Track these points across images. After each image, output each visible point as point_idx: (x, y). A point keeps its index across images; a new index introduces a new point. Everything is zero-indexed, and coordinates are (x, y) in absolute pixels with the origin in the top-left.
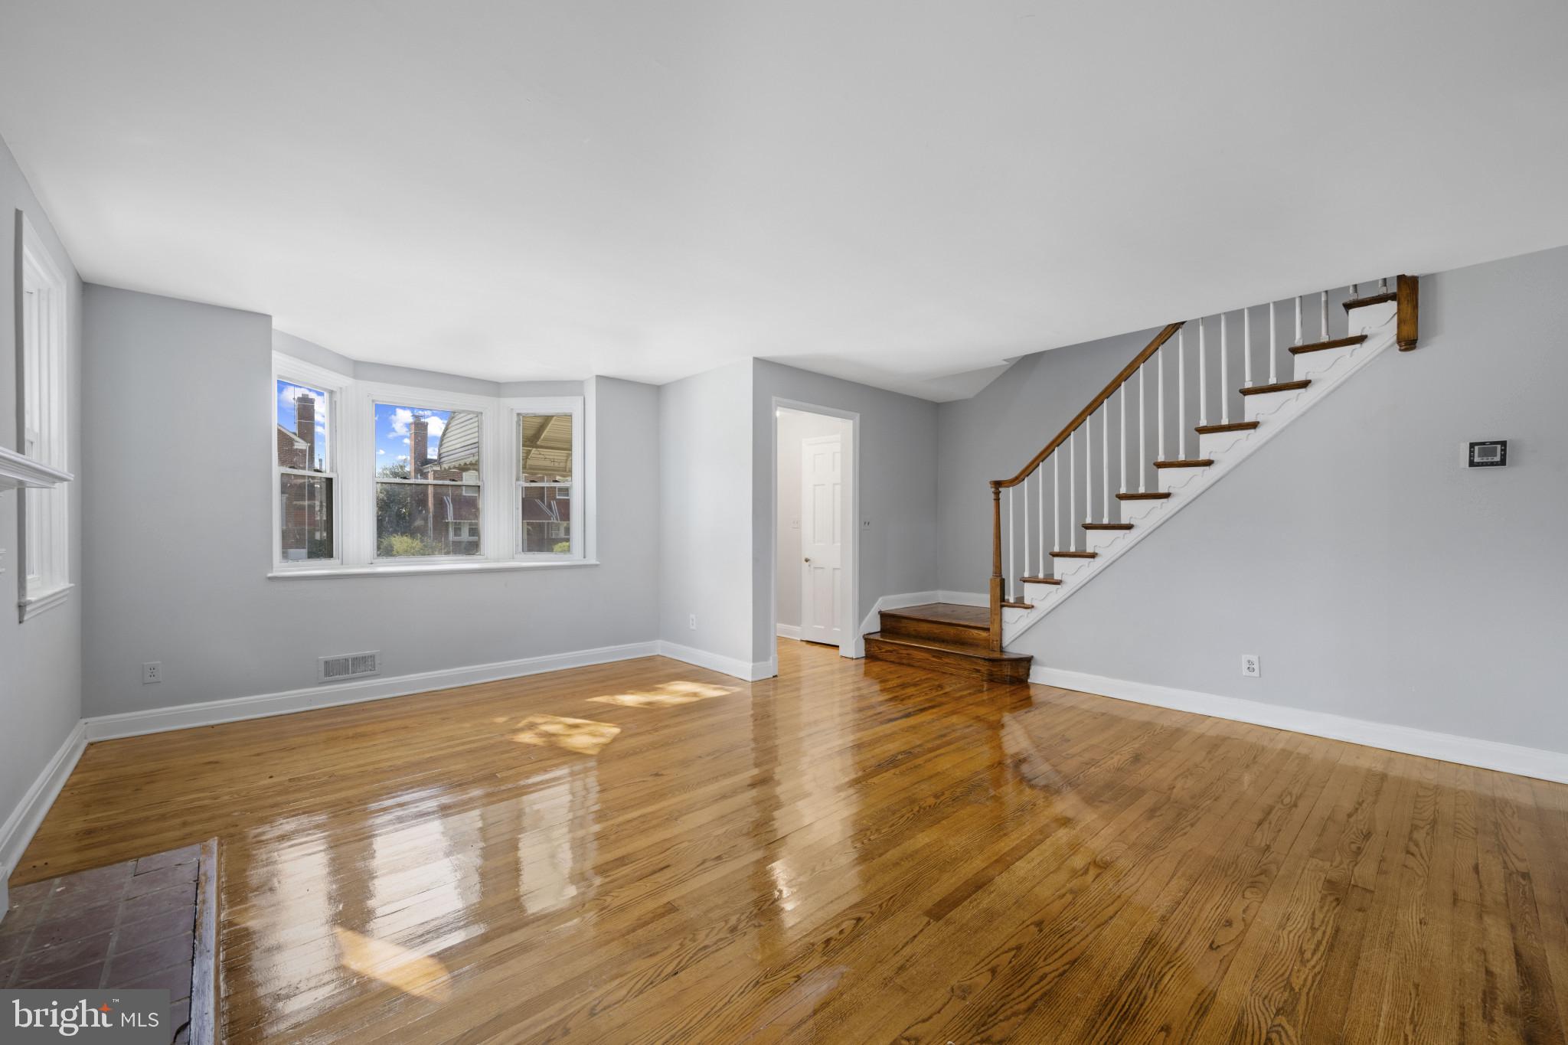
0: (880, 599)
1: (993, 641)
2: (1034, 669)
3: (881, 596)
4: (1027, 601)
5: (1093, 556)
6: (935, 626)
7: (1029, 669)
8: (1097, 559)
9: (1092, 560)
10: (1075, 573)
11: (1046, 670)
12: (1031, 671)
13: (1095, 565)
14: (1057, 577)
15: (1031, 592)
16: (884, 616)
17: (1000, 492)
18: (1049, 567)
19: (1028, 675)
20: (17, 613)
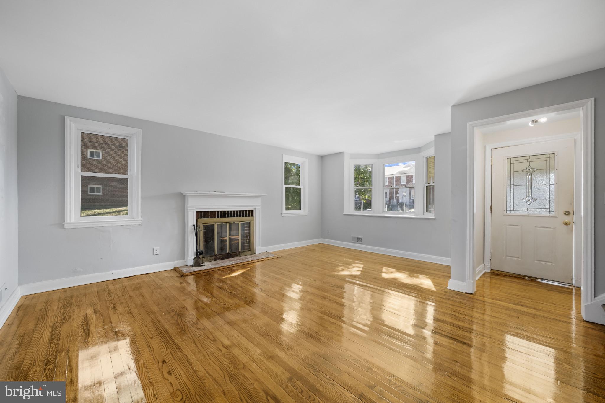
20: (281, 215)
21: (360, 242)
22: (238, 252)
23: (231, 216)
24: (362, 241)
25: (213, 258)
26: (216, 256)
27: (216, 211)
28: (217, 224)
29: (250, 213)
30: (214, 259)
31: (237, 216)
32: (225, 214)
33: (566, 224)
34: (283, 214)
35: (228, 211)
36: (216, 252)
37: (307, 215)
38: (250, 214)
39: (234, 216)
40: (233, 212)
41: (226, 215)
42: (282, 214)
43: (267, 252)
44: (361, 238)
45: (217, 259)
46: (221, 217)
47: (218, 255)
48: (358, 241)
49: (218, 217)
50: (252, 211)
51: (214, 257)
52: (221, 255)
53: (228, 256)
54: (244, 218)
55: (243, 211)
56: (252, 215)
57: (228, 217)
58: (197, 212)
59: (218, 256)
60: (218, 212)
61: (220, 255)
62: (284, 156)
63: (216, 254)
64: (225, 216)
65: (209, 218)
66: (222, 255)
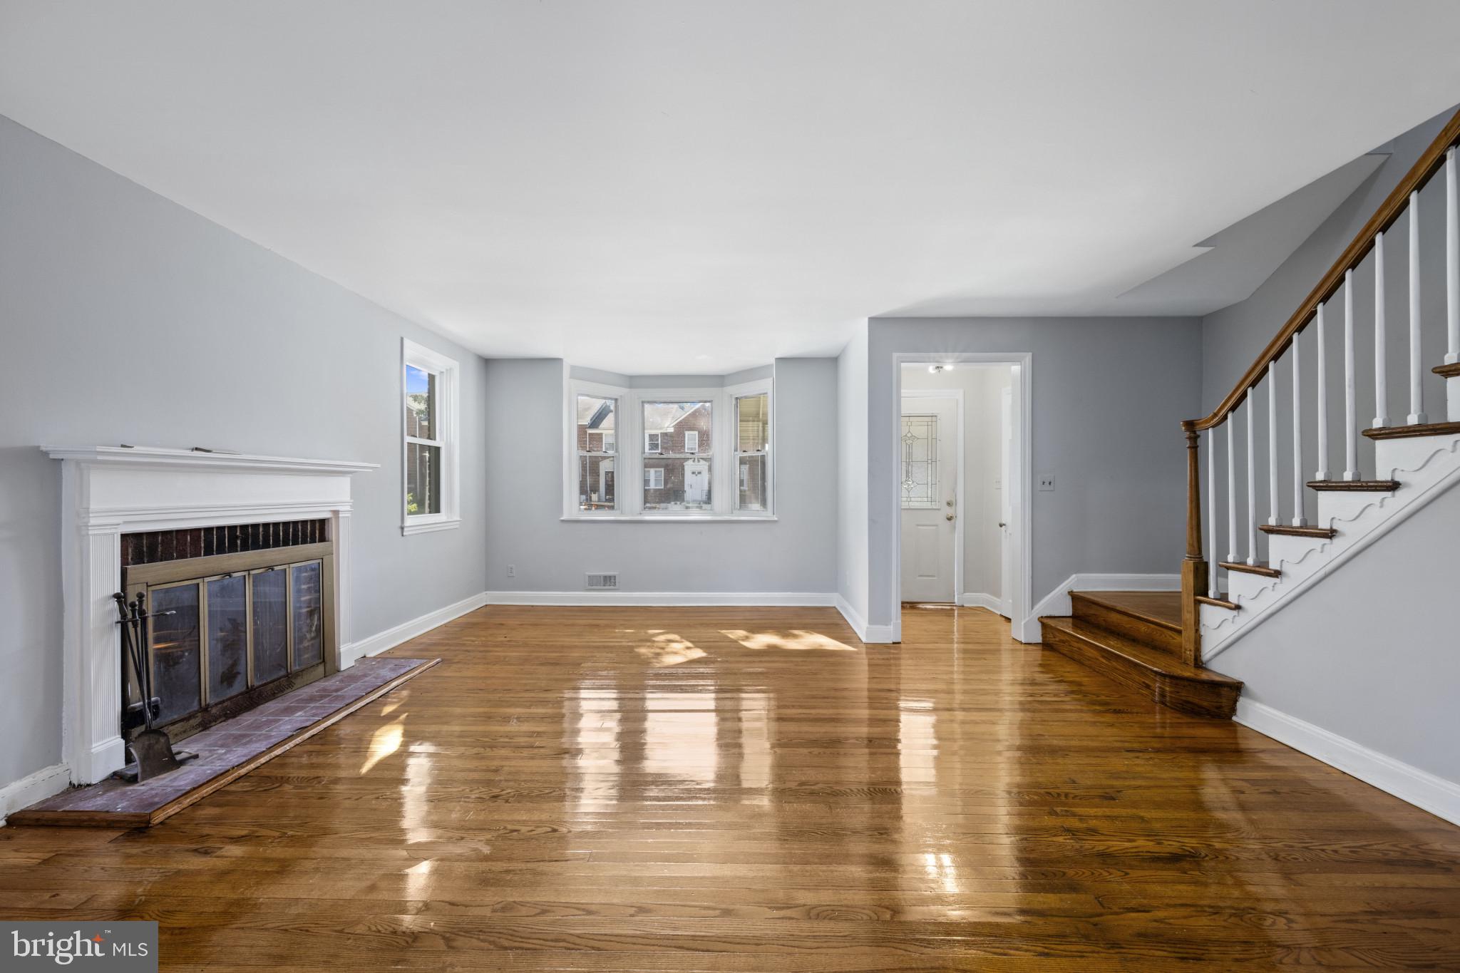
0: (1074, 576)
1: (1186, 650)
2: (1242, 702)
3: (1075, 573)
4: (1233, 599)
5: (1331, 534)
6: (1126, 618)
7: (1236, 701)
8: (1336, 541)
9: (1327, 541)
10: (1301, 561)
11: (1259, 706)
12: (1238, 704)
13: (1336, 550)
14: (1274, 565)
15: (1238, 585)
16: (1076, 598)
17: (1199, 436)
18: (1262, 549)
19: (1233, 710)
20: (399, 531)
21: (612, 587)
22: (284, 676)
23: (256, 546)
24: (615, 583)
25: (193, 722)
26: (205, 709)
27: (198, 530)
28: (207, 580)
29: (315, 531)
30: (200, 725)
31: (276, 544)
32: (233, 538)
33: (950, 519)
34: (405, 529)
35: (244, 528)
36: (208, 697)
37: (457, 526)
38: (317, 532)
39: (266, 545)
40: (261, 529)
41: (239, 542)
42: (402, 528)
43: (365, 657)
44: (615, 577)
45: (210, 722)
46: (221, 550)
47: (216, 704)
48: (604, 586)
49: (209, 552)
50: (323, 522)
51: (199, 714)
52: (225, 704)
53: (252, 699)
54: (300, 547)
55: (295, 523)
56: (323, 539)
57: (245, 548)
58: (124, 537)
59: (214, 711)
60: (208, 530)
61: (224, 701)
62: (406, 342)
63: (208, 701)
64: (233, 549)
65: (172, 558)
66: (227, 700)
